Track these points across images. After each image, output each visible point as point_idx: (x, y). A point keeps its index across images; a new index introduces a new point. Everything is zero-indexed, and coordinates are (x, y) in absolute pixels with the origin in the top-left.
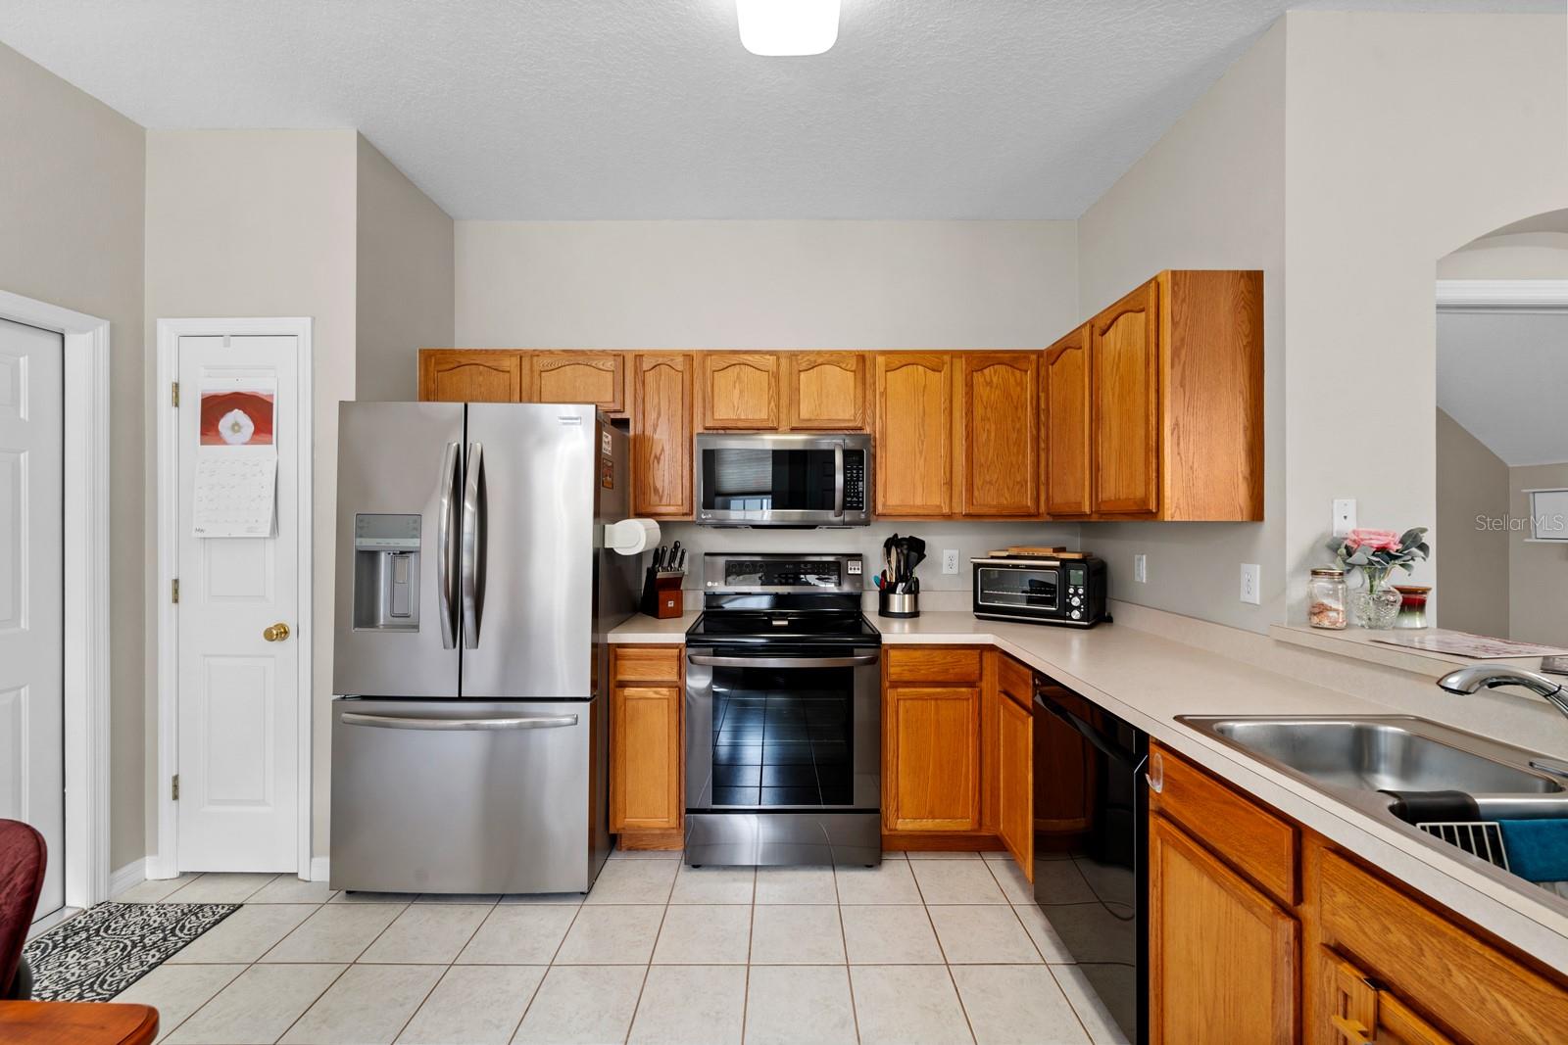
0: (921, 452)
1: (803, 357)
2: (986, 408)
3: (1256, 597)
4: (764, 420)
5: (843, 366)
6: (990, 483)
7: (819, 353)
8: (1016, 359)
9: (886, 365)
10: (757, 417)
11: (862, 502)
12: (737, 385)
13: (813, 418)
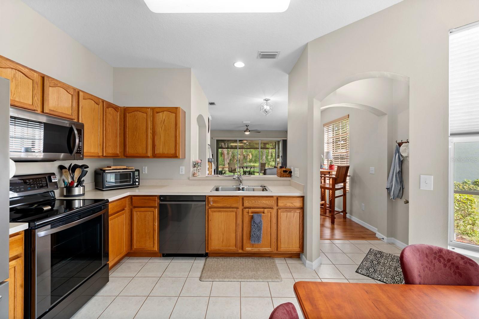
0: (93, 133)
1: (52, 81)
2: (109, 121)
3: (184, 173)
4: (30, 105)
5: (69, 91)
6: (110, 145)
7: (60, 82)
8: (116, 107)
9: (83, 97)
10: (25, 102)
11: (81, 151)
12: (14, 80)
13: (55, 110)
